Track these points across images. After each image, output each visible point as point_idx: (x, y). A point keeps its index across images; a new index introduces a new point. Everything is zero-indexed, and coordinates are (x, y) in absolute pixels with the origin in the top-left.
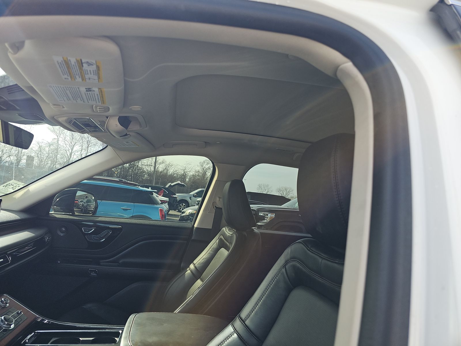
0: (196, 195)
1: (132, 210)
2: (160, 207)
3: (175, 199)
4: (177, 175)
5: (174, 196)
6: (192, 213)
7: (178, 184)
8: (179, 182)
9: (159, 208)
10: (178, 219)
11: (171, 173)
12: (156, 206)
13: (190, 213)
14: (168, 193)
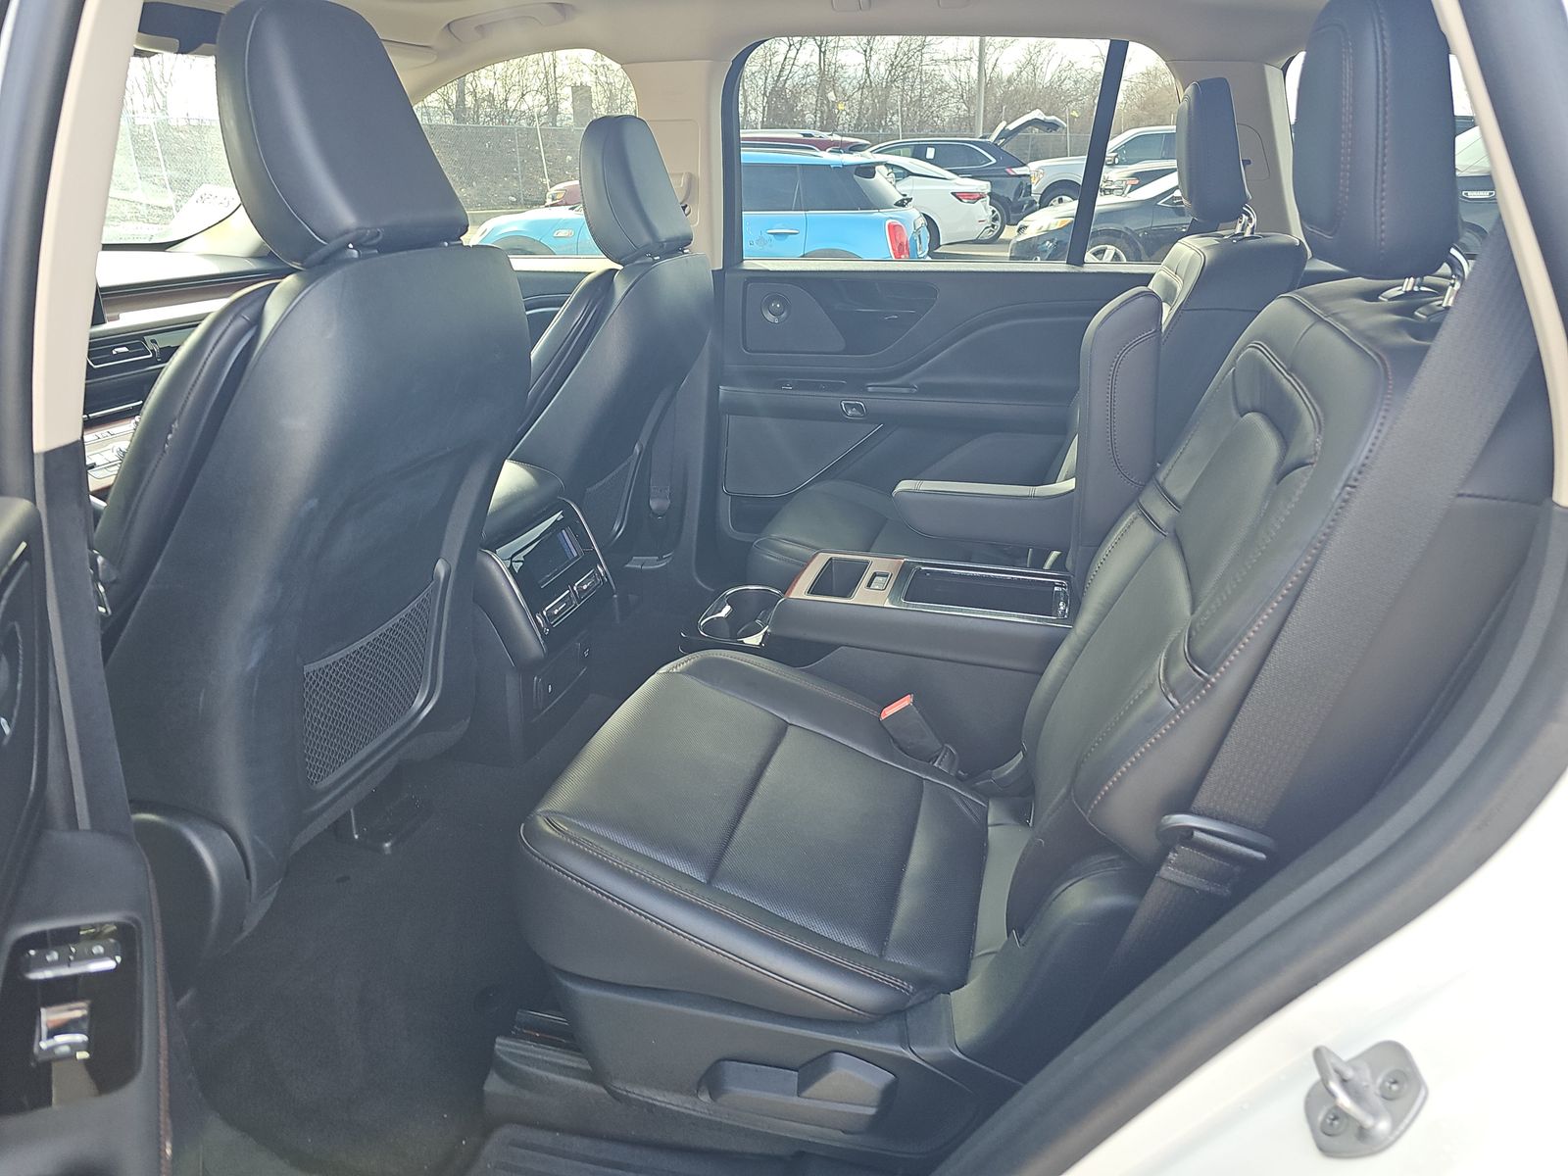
0: (1116, 156)
1: (800, 238)
2: (891, 218)
3: (1021, 183)
4: (1076, 82)
5: (1018, 171)
6: (1051, 229)
7: (1035, 122)
8: (1037, 114)
9: (887, 223)
10: (1008, 254)
11: (1048, 78)
12: (876, 214)
13: (1043, 229)
14: (994, 161)
